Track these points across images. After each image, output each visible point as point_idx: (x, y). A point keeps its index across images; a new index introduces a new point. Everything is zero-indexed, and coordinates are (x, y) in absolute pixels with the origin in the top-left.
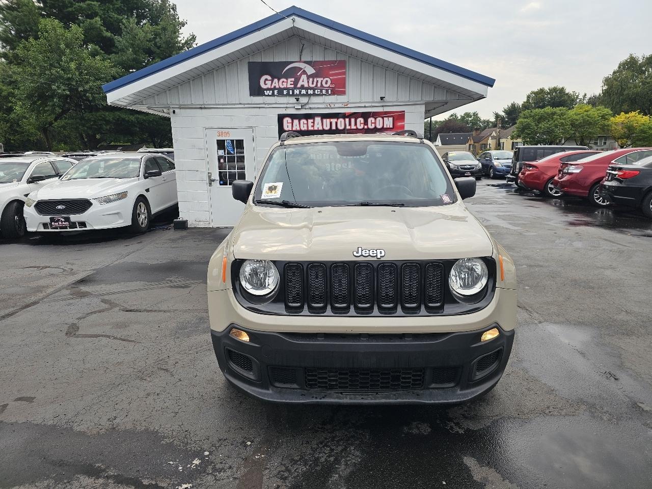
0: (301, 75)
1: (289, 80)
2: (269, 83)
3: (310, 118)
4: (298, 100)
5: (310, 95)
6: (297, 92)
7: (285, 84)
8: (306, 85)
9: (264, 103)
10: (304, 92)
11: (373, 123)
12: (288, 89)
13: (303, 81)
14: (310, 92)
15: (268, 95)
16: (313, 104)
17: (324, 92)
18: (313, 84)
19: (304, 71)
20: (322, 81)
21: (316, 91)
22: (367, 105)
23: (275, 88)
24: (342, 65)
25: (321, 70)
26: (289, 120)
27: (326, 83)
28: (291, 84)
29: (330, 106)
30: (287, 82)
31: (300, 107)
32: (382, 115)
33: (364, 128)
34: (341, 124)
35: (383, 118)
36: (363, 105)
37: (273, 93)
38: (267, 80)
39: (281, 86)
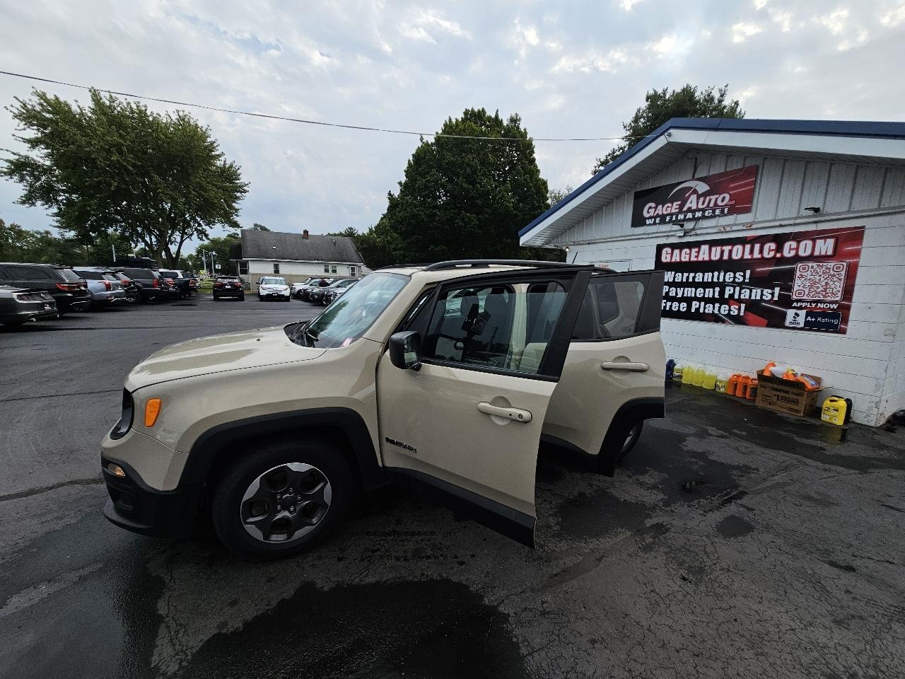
0: (689, 196)
1: (675, 203)
3: (695, 247)
4: (682, 226)
7: (669, 209)
8: (694, 207)
9: (644, 234)
10: (690, 215)
11: (793, 249)
12: (671, 215)
13: (692, 202)
14: (699, 214)
15: (650, 225)
16: (701, 228)
17: (717, 212)
19: (695, 190)
22: (783, 223)
23: (658, 216)
26: (669, 250)
27: (723, 201)
29: (725, 230)
31: (683, 235)
32: (813, 236)
33: (774, 257)
34: (738, 252)
35: (814, 241)
36: (777, 223)
37: (655, 221)
38: (650, 208)
39: (665, 213)
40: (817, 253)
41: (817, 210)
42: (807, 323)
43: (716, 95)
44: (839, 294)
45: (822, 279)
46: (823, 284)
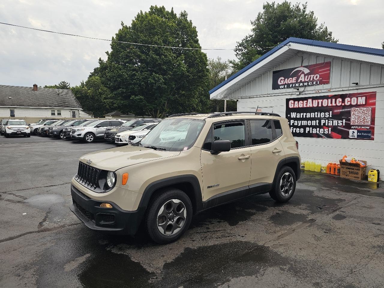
0: (301, 75)
1: (294, 78)
2: (282, 81)
3: (305, 100)
4: (298, 89)
5: (306, 86)
6: (297, 85)
7: (291, 81)
8: (303, 80)
9: (279, 93)
11: (349, 101)
12: (292, 84)
13: (302, 78)
14: (306, 84)
15: (282, 88)
16: (308, 91)
17: (314, 83)
18: (307, 79)
19: (303, 72)
20: (314, 77)
21: (309, 83)
22: (344, 89)
23: (286, 84)
24: (328, 65)
25: (313, 70)
26: (292, 101)
27: (316, 78)
28: (294, 81)
29: (319, 92)
30: (292, 80)
31: (299, 94)
32: (357, 95)
33: (341, 105)
34: (325, 103)
35: (357, 98)
36: (342, 89)
37: (284, 87)
38: (281, 80)
39: (289, 83)
40: (359, 103)
41: (357, 84)
42: (358, 136)
43: (301, 8)
44: (370, 122)
45: (362, 115)
46: (363, 117)
